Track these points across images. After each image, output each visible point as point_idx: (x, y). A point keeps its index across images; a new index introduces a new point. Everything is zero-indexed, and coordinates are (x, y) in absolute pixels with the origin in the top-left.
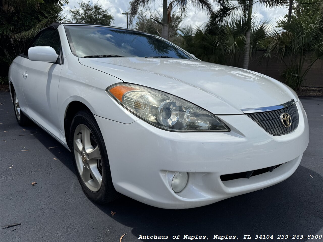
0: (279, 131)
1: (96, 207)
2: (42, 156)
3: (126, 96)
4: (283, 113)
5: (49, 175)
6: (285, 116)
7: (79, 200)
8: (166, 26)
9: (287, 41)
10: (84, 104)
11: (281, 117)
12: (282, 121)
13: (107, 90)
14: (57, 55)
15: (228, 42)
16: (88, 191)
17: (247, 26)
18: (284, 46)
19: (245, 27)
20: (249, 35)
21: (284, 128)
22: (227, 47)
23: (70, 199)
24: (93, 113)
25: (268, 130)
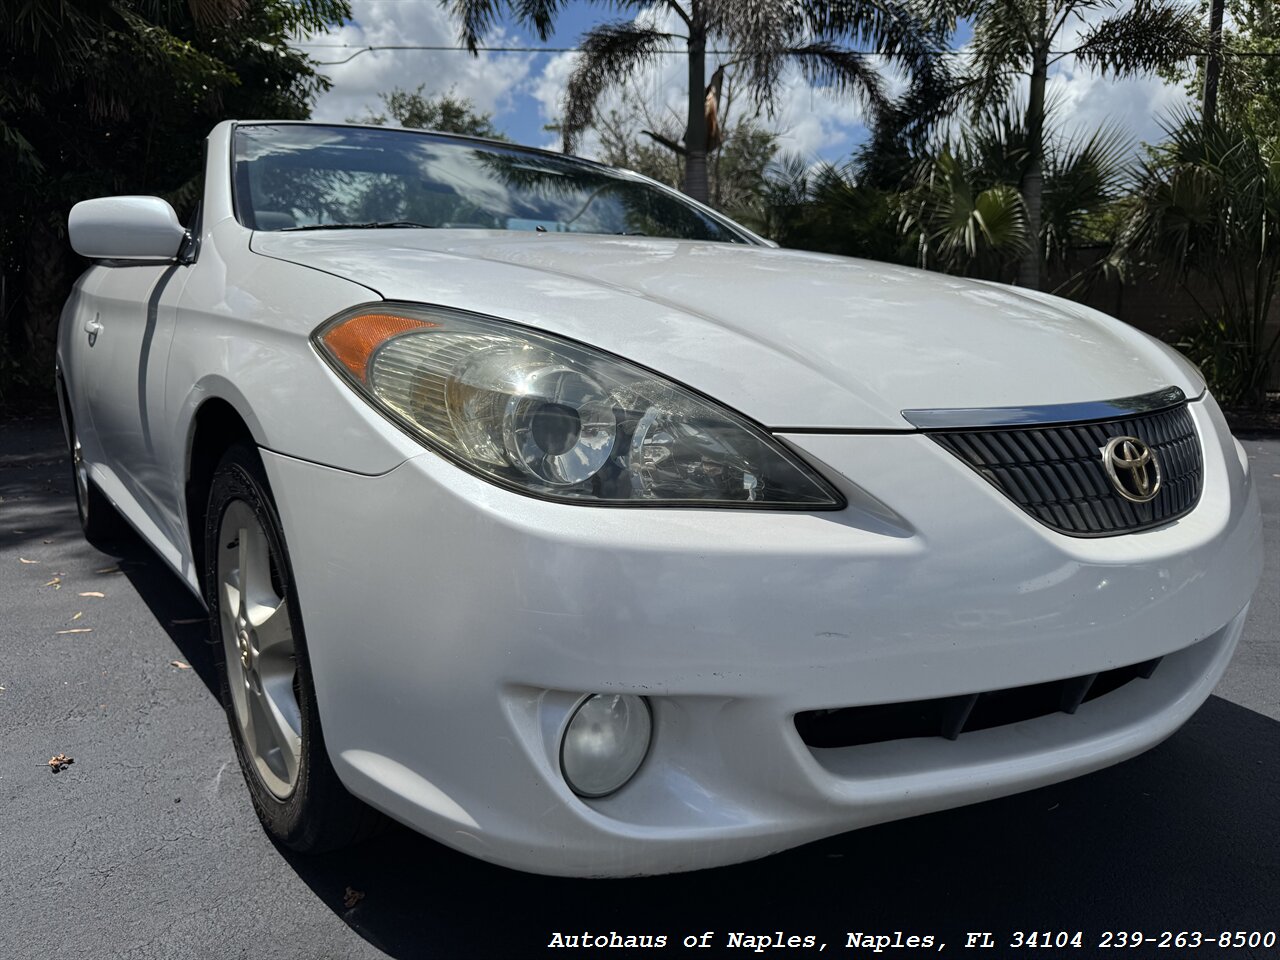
0: (1097, 518)
1: (289, 867)
2: (134, 654)
3: (381, 357)
4: (1115, 436)
5: (134, 728)
6: (1126, 450)
7: (225, 834)
8: (700, 160)
9: (1197, 204)
10: (231, 406)
11: (1107, 453)
12: (1111, 472)
13: (313, 336)
14: (182, 230)
15: (947, 211)
16: (263, 796)
17: (1023, 149)
18: (1186, 226)
19: (1017, 151)
20: (1034, 186)
21: (1121, 503)
22: (941, 232)
23: (186, 832)
24: (257, 441)
25: (1036, 510)
